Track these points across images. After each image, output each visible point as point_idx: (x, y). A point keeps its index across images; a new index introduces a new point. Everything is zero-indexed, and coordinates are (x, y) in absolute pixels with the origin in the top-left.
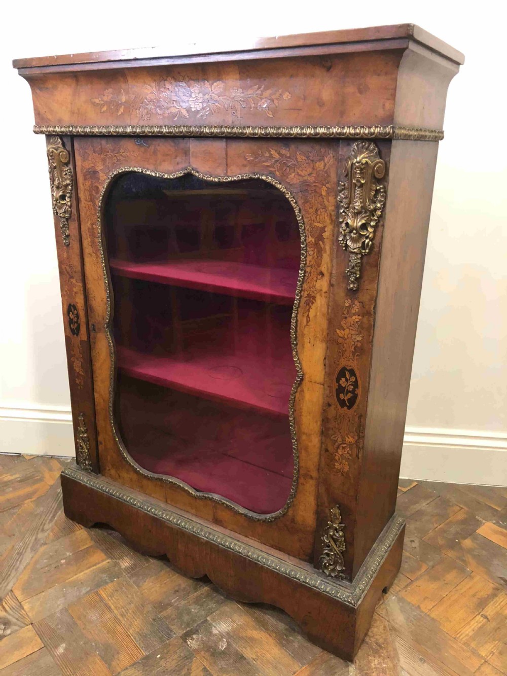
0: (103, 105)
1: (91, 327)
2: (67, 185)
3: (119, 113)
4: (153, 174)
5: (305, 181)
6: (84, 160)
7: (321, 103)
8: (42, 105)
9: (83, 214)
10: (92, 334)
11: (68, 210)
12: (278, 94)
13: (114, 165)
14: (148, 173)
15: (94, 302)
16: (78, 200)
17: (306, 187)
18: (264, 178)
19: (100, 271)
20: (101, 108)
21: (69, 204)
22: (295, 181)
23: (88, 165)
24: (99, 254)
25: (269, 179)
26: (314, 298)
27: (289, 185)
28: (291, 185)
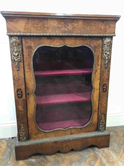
0: (38, 27)
1: (27, 94)
2: (20, 51)
3: (44, 30)
4: (53, 46)
5: (95, 46)
6: (26, 43)
7: (101, 29)
8: (11, 26)
9: (25, 60)
10: (27, 96)
11: (20, 59)
12: (92, 27)
13: (39, 45)
14: (52, 46)
15: (29, 86)
16: (23, 55)
17: (95, 47)
18: (86, 45)
19: (32, 76)
20: (37, 28)
21: (20, 57)
22: (93, 46)
23: (27, 45)
24: (31, 71)
25: (87, 46)
26: (97, 71)
27: (91, 47)
28: (92, 47)
